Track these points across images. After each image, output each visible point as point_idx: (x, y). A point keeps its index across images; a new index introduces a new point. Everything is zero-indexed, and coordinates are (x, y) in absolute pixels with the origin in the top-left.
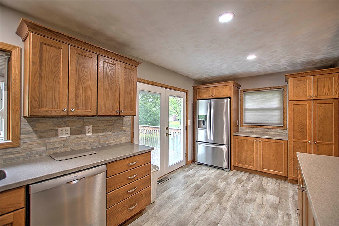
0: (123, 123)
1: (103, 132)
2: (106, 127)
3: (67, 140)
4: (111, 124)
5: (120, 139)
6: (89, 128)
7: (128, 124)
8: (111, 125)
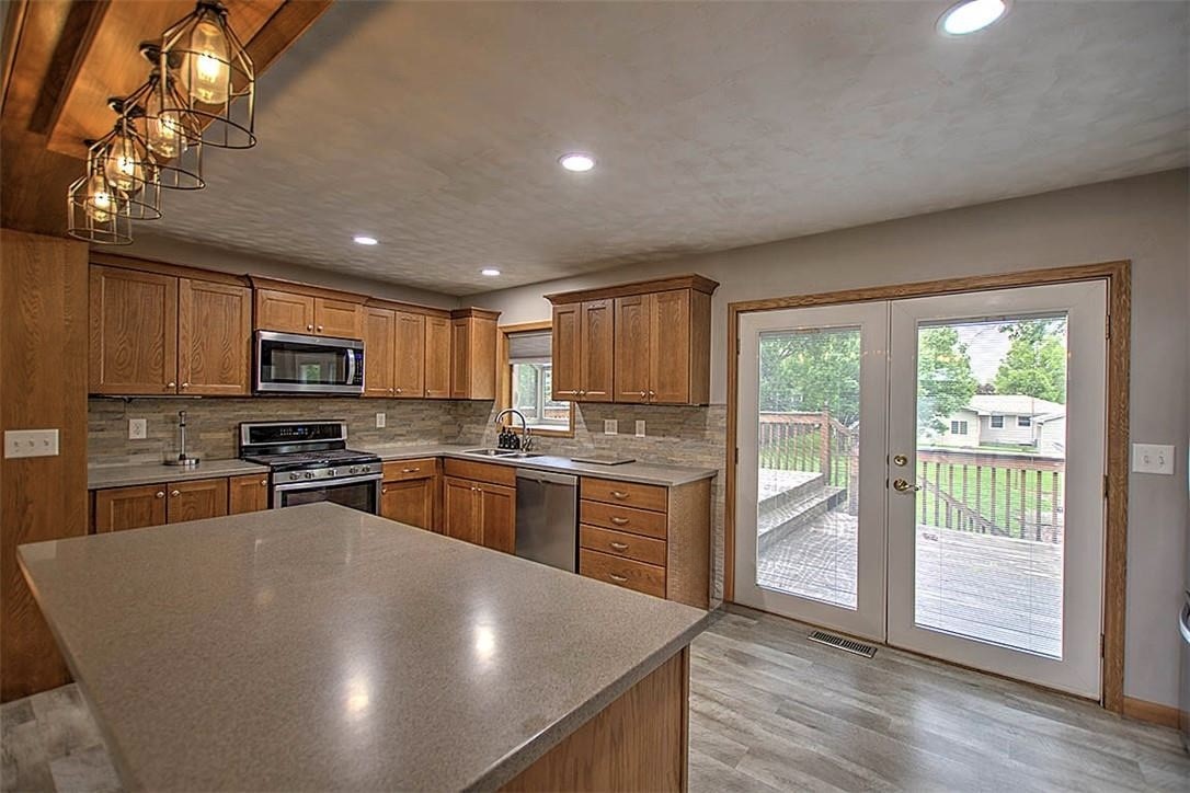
0: (705, 420)
1: (664, 436)
2: (669, 427)
3: (614, 440)
4: (677, 420)
5: (699, 458)
6: (640, 424)
7: (720, 424)
8: (679, 423)
